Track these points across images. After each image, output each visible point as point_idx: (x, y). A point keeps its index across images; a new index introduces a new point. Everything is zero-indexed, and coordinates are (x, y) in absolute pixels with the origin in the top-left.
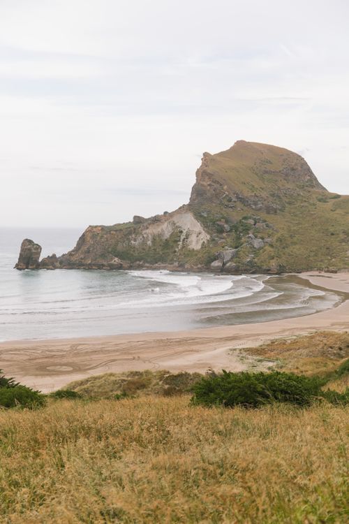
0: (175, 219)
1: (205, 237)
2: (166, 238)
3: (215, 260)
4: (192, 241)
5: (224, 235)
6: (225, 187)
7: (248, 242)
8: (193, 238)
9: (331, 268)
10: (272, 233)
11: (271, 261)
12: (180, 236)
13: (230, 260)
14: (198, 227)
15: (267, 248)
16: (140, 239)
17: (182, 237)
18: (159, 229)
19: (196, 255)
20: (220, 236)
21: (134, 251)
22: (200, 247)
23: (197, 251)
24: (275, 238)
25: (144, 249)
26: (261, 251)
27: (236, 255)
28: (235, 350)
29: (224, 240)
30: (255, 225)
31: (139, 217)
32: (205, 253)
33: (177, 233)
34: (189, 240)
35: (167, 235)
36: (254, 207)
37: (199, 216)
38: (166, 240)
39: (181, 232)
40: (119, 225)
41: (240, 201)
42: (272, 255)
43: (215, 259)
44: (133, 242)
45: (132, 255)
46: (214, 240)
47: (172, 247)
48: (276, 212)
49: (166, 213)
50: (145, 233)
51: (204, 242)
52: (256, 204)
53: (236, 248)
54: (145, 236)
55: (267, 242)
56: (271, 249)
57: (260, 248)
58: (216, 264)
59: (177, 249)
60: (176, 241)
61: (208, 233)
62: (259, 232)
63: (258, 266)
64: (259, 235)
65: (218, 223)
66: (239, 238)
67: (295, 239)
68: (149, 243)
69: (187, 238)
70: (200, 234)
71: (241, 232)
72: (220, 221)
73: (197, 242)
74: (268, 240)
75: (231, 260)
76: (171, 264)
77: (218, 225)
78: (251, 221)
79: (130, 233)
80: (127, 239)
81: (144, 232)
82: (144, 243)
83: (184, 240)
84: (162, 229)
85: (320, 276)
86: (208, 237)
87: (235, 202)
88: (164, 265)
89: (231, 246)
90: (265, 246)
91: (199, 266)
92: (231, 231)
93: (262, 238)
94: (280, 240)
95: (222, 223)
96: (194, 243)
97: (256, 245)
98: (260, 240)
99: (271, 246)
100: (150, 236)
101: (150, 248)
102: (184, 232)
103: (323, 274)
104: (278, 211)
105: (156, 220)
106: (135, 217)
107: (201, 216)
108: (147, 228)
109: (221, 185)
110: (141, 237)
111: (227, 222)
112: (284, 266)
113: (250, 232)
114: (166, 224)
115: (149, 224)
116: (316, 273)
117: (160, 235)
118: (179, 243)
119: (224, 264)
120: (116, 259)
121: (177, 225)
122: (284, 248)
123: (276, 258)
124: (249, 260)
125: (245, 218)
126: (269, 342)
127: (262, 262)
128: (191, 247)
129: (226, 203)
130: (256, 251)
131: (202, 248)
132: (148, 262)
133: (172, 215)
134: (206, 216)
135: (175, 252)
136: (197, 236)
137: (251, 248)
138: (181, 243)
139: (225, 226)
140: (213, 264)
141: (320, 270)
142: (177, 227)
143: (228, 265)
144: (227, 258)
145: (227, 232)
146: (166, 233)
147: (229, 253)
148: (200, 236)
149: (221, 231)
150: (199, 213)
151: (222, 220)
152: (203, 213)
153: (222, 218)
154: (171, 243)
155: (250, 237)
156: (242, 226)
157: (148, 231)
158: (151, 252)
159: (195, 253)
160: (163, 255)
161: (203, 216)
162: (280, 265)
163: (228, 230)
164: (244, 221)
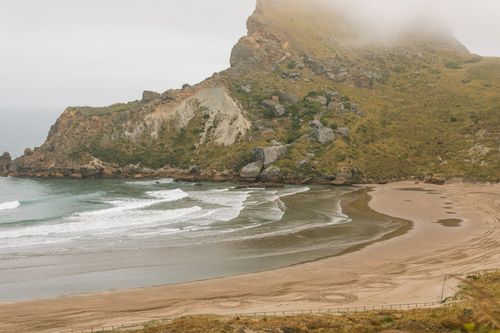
0: (199, 96)
1: (243, 124)
2: (181, 126)
3: (251, 162)
4: (221, 132)
5: (275, 121)
6: (286, 45)
7: (309, 132)
8: (224, 126)
9: (436, 176)
10: (353, 118)
11: (339, 164)
12: (204, 124)
13: (274, 163)
14: (233, 107)
15: (340, 143)
16: (138, 130)
17: (207, 125)
18: (173, 113)
19: (225, 153)
20: (268, 123)
21: (127, 148)
22: (233, 141)
23: (228, 147)
24: (355, 128)
25: (143, 144)
26: (327, 147)
27: (286, 155)
29: (271, 130)
30: (327, 105)
31: (151, 93)
32: (239, 150)
33: (201, 118)
34: (218, 129)
35: (184, 121)
36: (332, 76)
37: (236, 92)
38: (182, 129)
39: (207, 117)
40: (120, 105)
41: (310, 67)
42: (343, 153)
43: (251, 159)
44: (127, 133)
45: (124, 153)
46: (257, 129)
47: (190, 140)
48: (371, 84)
49: (185, 86)
50: (149, 119)
51: (240, 134)
52: (336, 71)
53: (289, 142)
54: (148, 123)
55: (340, 133)
56: (344, 145)
57: (325, 145)
58: (251, 169)
59: (196, 145)
60: (197, 132)
61: (249, 118)
62: (330, 117)
63: (317, 173)
64: (331, 122)
65: (266, 101)
66: (296, 126)
67: (390, 128)
68: (154, 134)
69: (215, 127)
70: (235, 119)
71: (301, 117)
72: (271, 99)
73: (230, 133)
74: (343, 130)
75: (276, 162)
76: (184, 168)
77: (266, 106)
78: (322, 100)
79: (124, 119)
80: (119, 128)
81: (147, 117)
82: (146, 134)
83: (209, 130)
84: (177, 112)
86: (249, 124)
87: (300, 68)
88: (172, 170)
89: (281, 140)
90: (335, 140)
91: (226, 172)
92: (285, 115)
93: (334, 127)
94: (363, 130)
95: (274, 102)
96: (224, 135)
97: (322, 138)
98: (329, 130)
99: (347, 139)
100: (156, 124)
101: (154, 142)
102: (212, 116)
103: (421, 184)
104: (376, 83)
105: (168, 98)
106: (145, 93)
107: (239, 91)
108: (153, 111)
109: (278, 42)
110: (141, 125)
111: (281, 100)
112: (359, 173)
113: (315, 117)
114: (184, 103)
115: (156, 105)
117: (173, 122)
118: (201, 134)
119: (263, 168)
120: (96, 161)
121: (203, 105)
122: (367, 142)
123: (348, 159)
124: (304, 161)
125: (312, 94)
127: (325, 165)
128: (219, 141)
129: (286, 70)
130: (319, 149)
131: (236, 141)
132: (147, 165)
133: (194, 89)
134: (248, 90)
135: (194, 148)
136: (231, 124)
137: (312, 142)
138: (204, 134)
139: (278, 106)
140: (245, 169)
141: (420, 178)
142: (202, 109)
143: (267, 170)
144: (269, 159)
145: (279, 117)
146: (183, 118)
147: (273, 151)
148: (235, 123)
149: (271, 114)
150: (237, 86)
151: (274, 97)
152: (245, 85)
153: (275, 94)
154: (189, 135)
155: (314, 125)
156: (306, 106)
157: (153, 115)
158: (155, 149)
159: (225, 150)
160: (175, 154)
161: (244, 92)
162: (353, 171)
163: (282, 113)
164: (310, 99)
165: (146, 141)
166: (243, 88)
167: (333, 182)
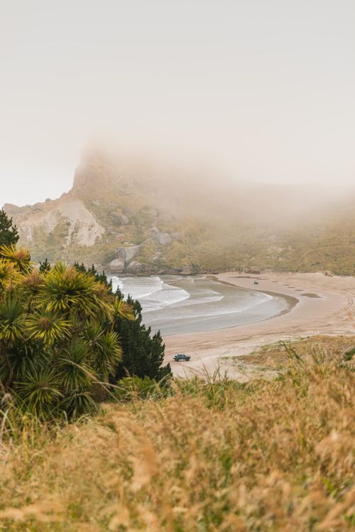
0: (60, 208)
1: (99, 230)
2: (50, 231)
3: (114, 258)
4: (83, 235)
5: (122, 228)
7: (152, 237)
8: (84, 231)
9: (253, 268)
10: (179, 226)
11: (182, 260)
12: (67, 230)
13: (132, 260)
14: (89, 218)
15: (175, 243)
17: (70, 231)
18: (41, 221)
19: (90, 253)
20: (117, 229)
22: (93, 243)
23: (90, 248)
24: (183, 234)
26: (168, 248)
27: (140, 253)
28: (226, 358)
29: (123, 235)
30: (158, 216)
32: (100, 250)
33: (63, 225)
34: (79, 234)
35: (51, 228)
37: (90, 205)
38: (50, 234)
39: (69, 224)
41: (138, 187)
42: (184, 252)
43: (114, 257)
46: (109, 234)
47: (59, 242)
49: (48, 200)
50: (24, 225)
51: (98, 237)
53: (138, 244)
54: (23, 228)
55: (174, 237)
56: (180, 245)
57: (167, 245)
58: (117, 263)
59: (64, 246)
60: (62, 236)
61: (103, 226)
62: (162, 225)
63: (167, 266)
64: (165, 229)
65: (114, 213)
66: (140, 232)
67: (206, 234)
68: (29, 237)
69: (76, 232)
70: (92, 226)
71: (143, 225)
72: (116, 211)
73: (90, 237)
74: (176, 234)
75: (134, 258)
77: (114, 216)
78: (153, 212)
81: (23, 223)
82: (23, 237)
83: (72, 234)
84: (45, 220)
85: (239, 277)
86: (103, 231)
87: (131, 188)
89: (131, 242)
90: (172, 242)
92: (130, 223)
93: (169, 233)
94: (189, 235)
95: (119, 213)
96: (85, 238)
97: (163, 241)
98: (167, 235)
99: (180, 241)
100: (30, 230)
101: (30, 243)
102: (73, 224)
103: (243, 274)
105: (37, 209)
106: (6, 205)
107: (92, 205)
108: (26, 219)
109: (115, 167)
111: (124, 212)
112: (197, 266)
113: (152, 225)
114: (49, 214)
115: (29, 214)
116: (236, 274)
117: (42, 228)
118: (66, 237)
119: (126, 264)
121: (63, 215)
122: (194, 244)
123: (188, 257)
124: (155, 258)
125: (145, 208)
127: (171, 260)
128: (82, 243)
129: (122, 189)
130: (163, 249)
131: (96, 243)
133: (56, 203)
134: (98, 204)
135: (62, 248)
136: (89, 230)
137: (156, 244)
138: (69, 238)
139: (124, 217)
140: (112, 264)
141: (239, 270)
142: (64, 218)
143: (132, 264)
144: (129, 256)
145: (125, 225)
146: (49, 225)
147: (130, 250)
148: (93, 229)
149: (118, 223)
150: (90, 201)
151: (118, 210)
152: (95, 200)
153: (119, 208)
154: (57, 238)
155: (154, 231)
156: (142, 217)
157: (27, 223)
158: (32, 249)
159: (88, 250)
160: (48, 253)
161: (95, 205)
162: (193, 265)
163: (127, 222)
164: (144, 211)
166: (94, 202)
167: (181, 273)
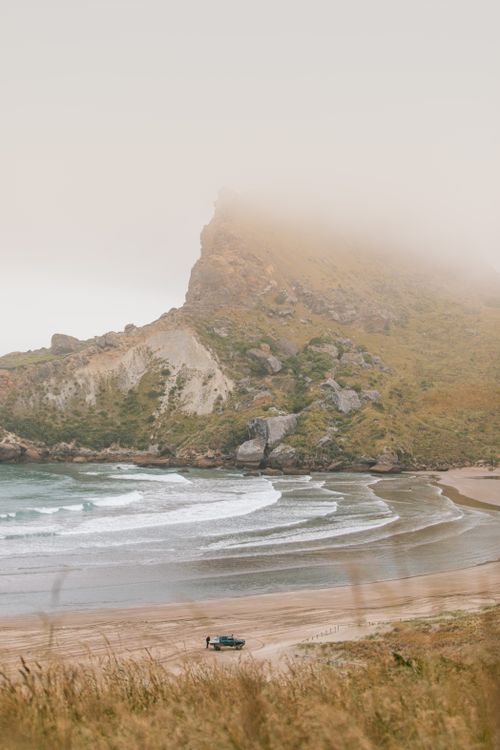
0: (151, 342)
1: (223, 385)
2: (129, 387)
3: (247, 438)
4: (191, 395)
5: (268, 380)
6: (270, 269)
7: (323, 397)
8: (194, 387)
10: (380, 377)
11: (378, 442)
12: (163, 384)
13: (282, 440)
14: (205, 360)
15: (368, 410)
16: (67, 391)
17: (169, 386)
18: (115, 367)
19: (202, 427)
20: (258, 383)
21: (54, 418)
22: (211, 409)
23: (204, 418)
24: (386, 391)
25: (77, 413)
26: (354, 419)
27: (297, 428)
28: (310, 646)
29: (267, 393)
30: (339, 357)
31: (64, 337)
32: (223, 422)
33: (157, 378)
34: (185, 391)
35: (132, 380)
36: (336, 316)
37: (208, 337)
38: (131, 391)
39: (166, 373)
40: (19, 354)
41: (305, 302)
42: (381, 426)
43: (247, 435)
44: (51, 396)
45: (50, 426)
46: (244, 392)
47: (145, 408)
48: (387, 328)
49: (129, 328)
50: (81, 376)
51: (220, 398)
52: (340, 310)
53: (296, 411)
54: (80, 381)
55: (366, 398)
56: (378, 414)
57: (351, 414)
58: (250, 449)
59: (156, 414)
60: (153, 395)
61: (231, 376)
62: (346, 375)
63: (346, 455)
64: (350, 382)
65: (253, 351)
66: (301, 388)
67: (432, 391)
68: (91, 398)
69: (180, 388)
70: (210, 377)
71: (305, 375)
72: (259, 347)
73: (204, 397)
74: (371, 393)
75: (285, 439)
76: (141, 449)
77: (254, 357)
78: (331, 350)
79: (45, 375)
80: (39, 389)
81: (78, 372)
82: (78, 398)
83: (172, 393)
84: (121, 366)
85: (491, 478)
86: (231, 385)
87: (292, 303)
88: (125, 451)
89: (284, 407)
90: (363, 408)
91: (210, 453)
92: (283, 371)
93: (357, 389)
94: (397, 393)
95: (264, 352)
96: (196, 400)
97: (344, 406)
98: (353, 393)
99: (378, 406)
100: (92, 383)
101: (92, 409)
102: (174, 372)
103: (498, 471)
104: (393, 327)
105: (106, 345)
106: (56, 338)
107: (213, 336)
108: (86, 363)
109: (260, 264)
110: (71, 384)
111: (274, 350)
112: (407, 455)
113: (327, 374)
114: (130, 353)
115: (91, 354)
116: (484, 471)
117: (115, 381)
118: (160, 399)
119: (268, 449)
120: (11, 436)
121: (157, 355)
122: (406, 412)
123: (389, 436)
124: (326, 438)
125: (316, 342)
126: (389, 629)
127: (357, 443)
128: (190, 408)
129: (273, 306)
130: (343, 420)
131: (216, 410)
132: (86, 444)
133: (145, 332)
134: (224, 335)
135: (152, 419)
136: (204, 384)
137: (330, 411)
138: (165, 399)
139: (271, 359)
140: (241, 449)
142: (158, 361)
143: (278, 450)
144: (275, 435)
145: (274, 374)
146: (130, 375)
147: (279, 423)
148: (211, 381)
149: (261, 370)
150: (208, 329)
151: (263, 345)
152: (219, 328)
153: (263, 341)
154: (143, 400)
155: (328, 386)
156: (309, 359)
157: (86, 370)
158: (93, 420)
159: (200, 422)
160: (124, 428)
161: (218, 336)
162: (399, 453)
163: (278, 368)
164: (313, 348)
165: (78, 408)
166: (217, 331)
167: (373, 468)
